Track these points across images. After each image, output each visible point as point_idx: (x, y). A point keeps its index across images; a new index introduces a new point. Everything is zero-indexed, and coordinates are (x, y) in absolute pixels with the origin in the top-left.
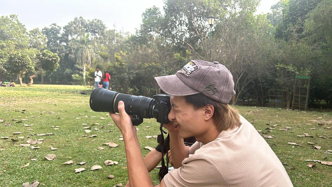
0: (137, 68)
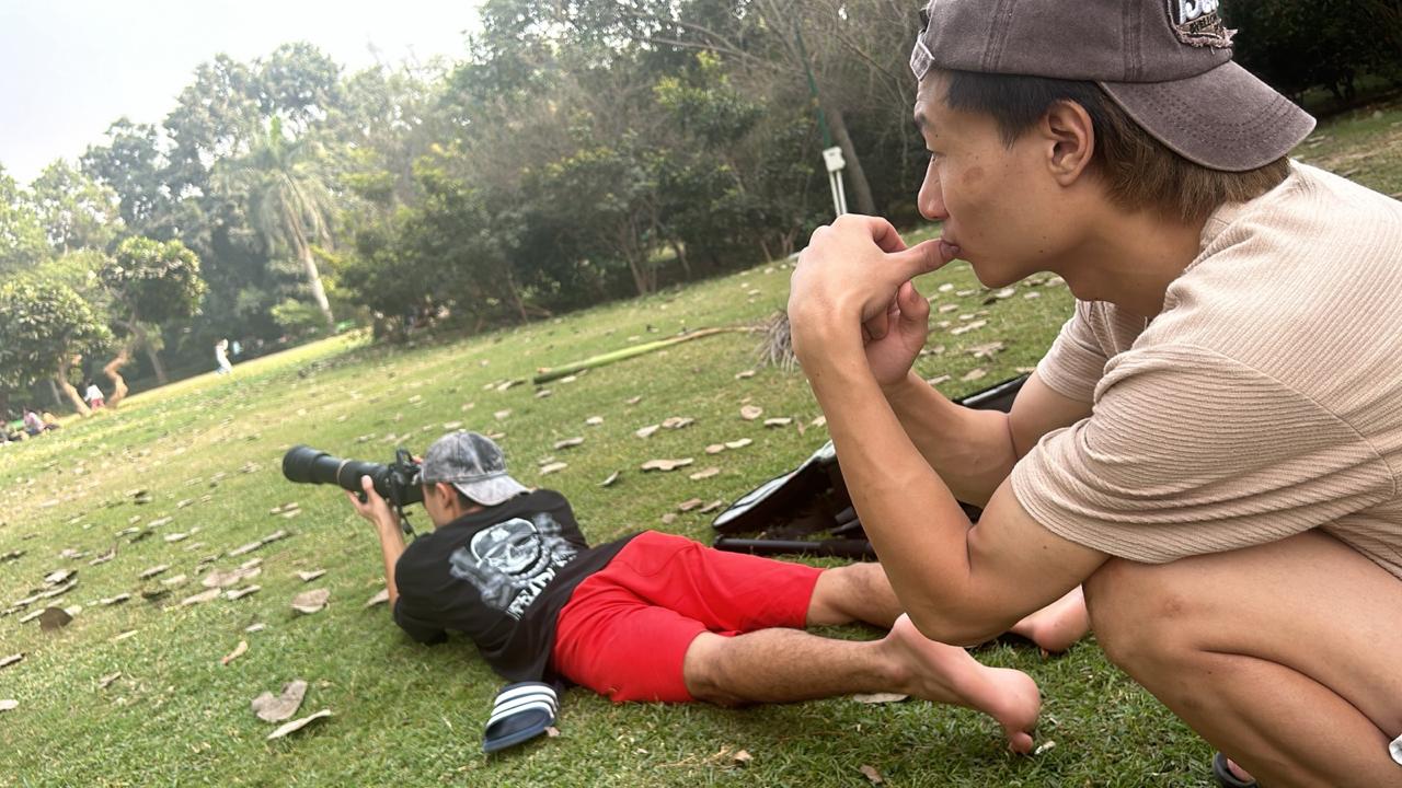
0: (522, 194)
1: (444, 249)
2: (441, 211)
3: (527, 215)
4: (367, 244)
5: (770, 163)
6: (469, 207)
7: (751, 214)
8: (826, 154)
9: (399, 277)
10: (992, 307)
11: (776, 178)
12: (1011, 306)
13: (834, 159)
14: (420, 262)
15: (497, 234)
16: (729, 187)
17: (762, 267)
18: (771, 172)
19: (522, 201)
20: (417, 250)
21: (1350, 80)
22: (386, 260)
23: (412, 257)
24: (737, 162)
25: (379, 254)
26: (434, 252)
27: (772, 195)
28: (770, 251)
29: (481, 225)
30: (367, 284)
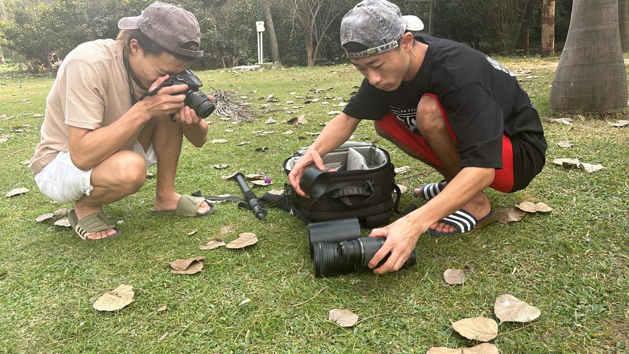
1: (61, 29)
2: (62, 10)
3: (109, 21)
4: (21, 19)
5: (231, 22)
6: (78, 11)
7: (219, 43)
8: (257, 23)
9: (36, 39)
10: (307, 105)
11: (233, 29)
12: (315, 106)
13: (260, 27)
14: (49, 33)
15: (92, 28)
16: (210, 29)
17: (220, 70)
18: (230, 26)
19: (106, 14)
20: (48, 27)
21: (478, 42)
22: (30, 29)
23: (44, 30)
24: (217, 18)
25: (26, 25)
26: (57, 30)
27: (231, 37)
28: (226, 64)
29: (83, 21)
30: (18, 39)
